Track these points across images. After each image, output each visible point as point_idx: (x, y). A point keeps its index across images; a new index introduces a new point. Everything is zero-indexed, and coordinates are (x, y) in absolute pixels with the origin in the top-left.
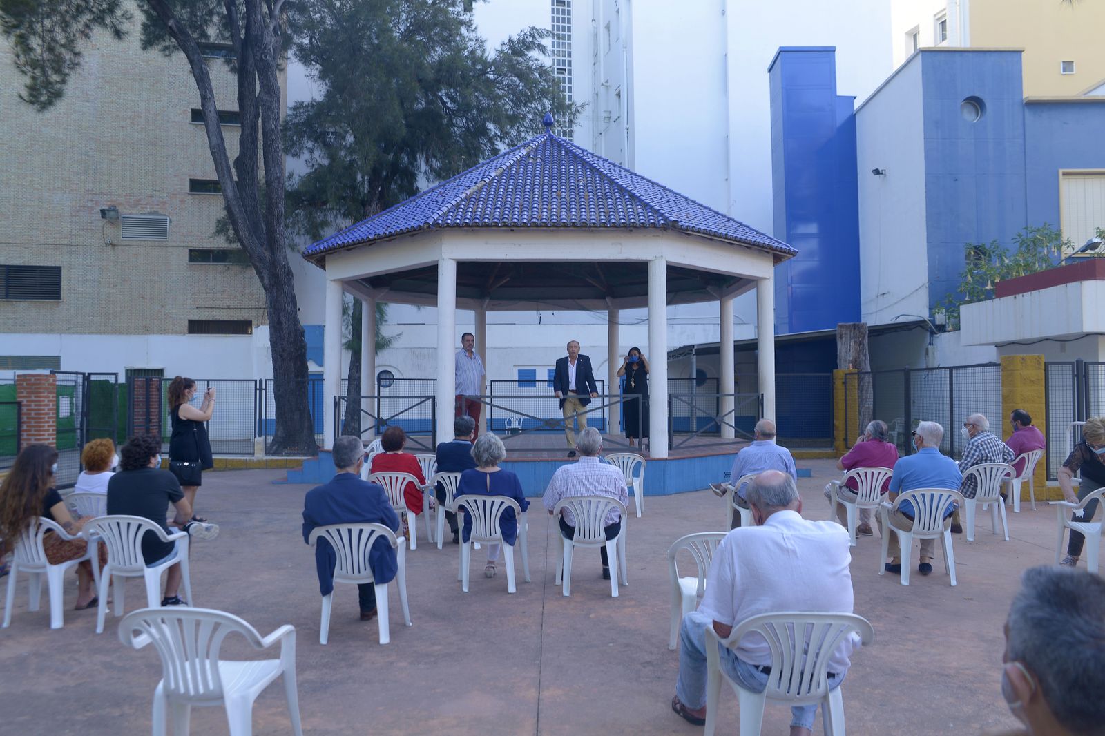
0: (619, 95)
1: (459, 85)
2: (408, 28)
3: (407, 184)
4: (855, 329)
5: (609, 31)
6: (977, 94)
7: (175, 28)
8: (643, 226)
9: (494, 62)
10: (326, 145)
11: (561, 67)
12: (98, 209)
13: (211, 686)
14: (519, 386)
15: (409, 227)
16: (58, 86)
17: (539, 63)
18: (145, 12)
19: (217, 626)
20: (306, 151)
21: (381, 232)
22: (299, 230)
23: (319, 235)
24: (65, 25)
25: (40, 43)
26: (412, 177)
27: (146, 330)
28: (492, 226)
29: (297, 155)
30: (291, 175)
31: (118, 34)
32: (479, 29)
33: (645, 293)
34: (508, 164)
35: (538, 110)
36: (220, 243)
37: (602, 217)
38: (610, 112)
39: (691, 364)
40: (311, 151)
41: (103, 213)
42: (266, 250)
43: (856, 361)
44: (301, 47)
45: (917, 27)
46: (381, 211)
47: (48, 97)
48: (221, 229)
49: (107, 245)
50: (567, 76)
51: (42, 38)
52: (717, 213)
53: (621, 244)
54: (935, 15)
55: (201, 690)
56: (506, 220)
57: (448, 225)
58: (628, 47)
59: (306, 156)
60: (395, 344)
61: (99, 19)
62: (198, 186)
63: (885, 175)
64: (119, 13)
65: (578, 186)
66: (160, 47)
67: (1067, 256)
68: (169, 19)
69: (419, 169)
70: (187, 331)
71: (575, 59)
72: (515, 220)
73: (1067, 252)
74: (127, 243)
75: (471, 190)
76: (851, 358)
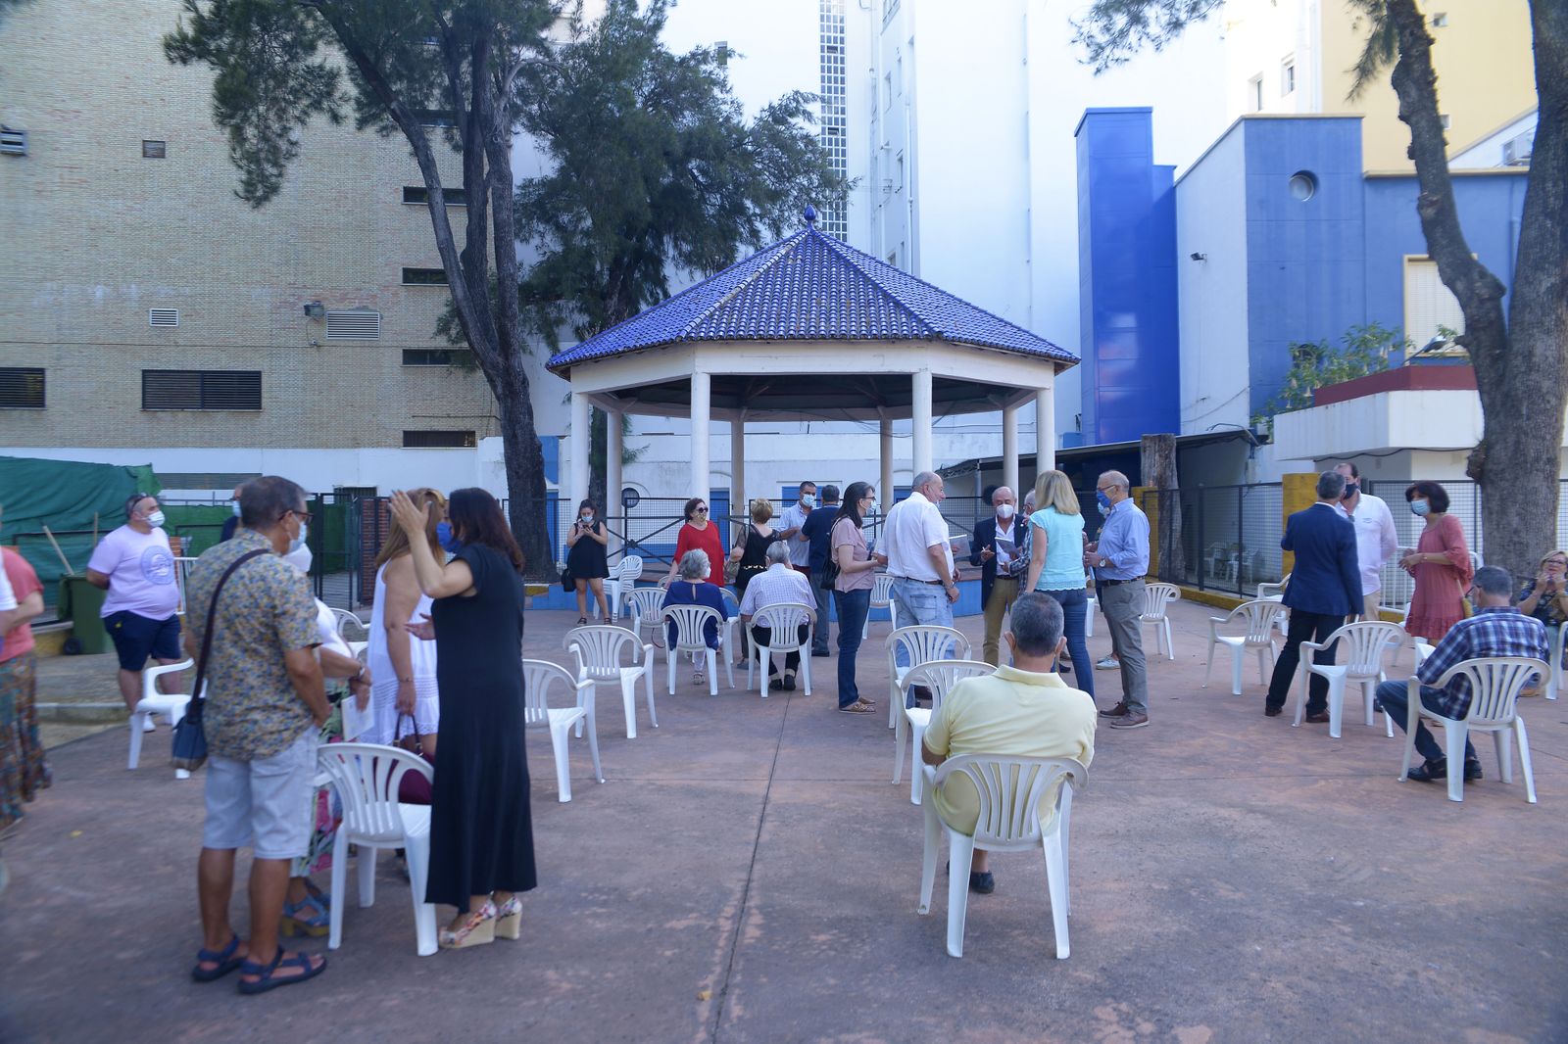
0: (901, 160)
1: (714, 159)
2: (653, 91)
3: (652, 272)
4: (1160, 441)
5: (890, 82)
6: (1308, 168)
7: (398, 112)
8: (906, 338)
9: (752, 132)
10: (560, 228)
11: (833, 126)
12: (302, 305)
13: (541, 717)
14: (784, 506)
15: (661, 340)
16: (273, 179)
17: (805, 132)
18: (358, 85)
19: (546, 673)
20: (536, 236)
21: (631, 344)
22: (532, 329)
23: (554, 334)
24: (281, 114)
25: (256, 132)
26: (658, 263)
27: (356, 443)
28: (747, 339)
29: (525, 240)
30: (521, 264)
31: (336, 118)
32: (734, 91)
33: (909, 402)
34: (765, 267)
35: (804, 185)
36: (442, 343)
37: (863, 328)
38: (891, 181)
39: (976, 480)
40: (542, 235)
41: (307, 309)
42: (499, 355)
43: (1161, 477)
44: (530, 117)
45: (1261, 73)
46: (629, 318)
47: (264, 192)
48: (443, 328)
49: (312, 346)
50: (840, 137)
51: (257, 127)
52: (993, 317)
53: (883, 356)
54: (1283, 60)
55: (534, 720)
56: (761, 332)
57: (702, 338)
58: (910, 103)
59: (536, 241)
60: (641, 458)
61: (316, 105)
62: (412, 276)
63: (1206, 261)
64: (337, 95)
65: (840, 291)
66: (376, 127)
67: (1411, 355)
68: (392, 101)
69: (665, 253)
70: (402, 444)
71: (849, 116)
72: (771, 333)
73: (1410, 352)
74: (334, 343)
75: (725, 298)
76: (1155, 474)
